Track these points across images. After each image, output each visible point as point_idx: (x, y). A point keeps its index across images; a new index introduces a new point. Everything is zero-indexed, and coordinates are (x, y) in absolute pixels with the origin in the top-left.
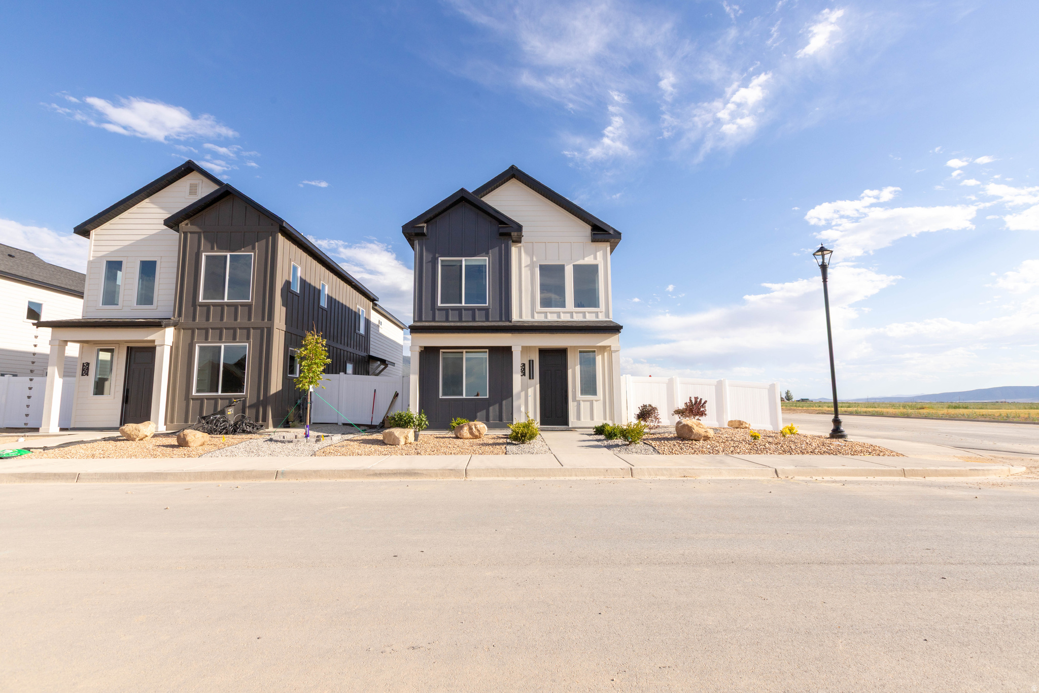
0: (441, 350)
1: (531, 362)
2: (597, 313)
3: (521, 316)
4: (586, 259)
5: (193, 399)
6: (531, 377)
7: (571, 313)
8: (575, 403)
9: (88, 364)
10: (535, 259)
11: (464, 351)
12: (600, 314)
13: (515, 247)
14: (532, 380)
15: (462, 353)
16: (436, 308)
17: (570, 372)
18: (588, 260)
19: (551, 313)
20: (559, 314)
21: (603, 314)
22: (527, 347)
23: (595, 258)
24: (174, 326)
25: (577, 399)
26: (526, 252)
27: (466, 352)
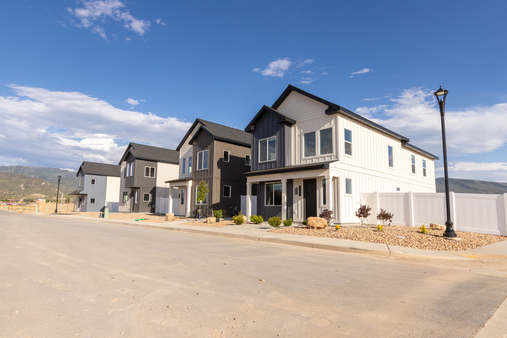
0: (265, 183)
1: (300, 187)
2: (331, 156)
3: (295, 163)
4: (326, 126)
5: (196, 206)
6: (300, 195)
7: (318, 158)
8: (320, 209)
9: (180, 194)
10: (302, 131)
11: (274, 183)
12: (333, 157)
13: (293, 127)
14: (300, 197)
15: (273, 184)
16: (258, 164)
17: (318, 191)
18: (327, 126)
19: (309, 159)
20: (312, 159)
21: (335, 156)
22: (298, 178)
23: (331, 124)
24: (192, 180)
25: (321, 207)
26: (298, 128)
27: (275, 183)
